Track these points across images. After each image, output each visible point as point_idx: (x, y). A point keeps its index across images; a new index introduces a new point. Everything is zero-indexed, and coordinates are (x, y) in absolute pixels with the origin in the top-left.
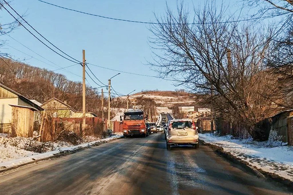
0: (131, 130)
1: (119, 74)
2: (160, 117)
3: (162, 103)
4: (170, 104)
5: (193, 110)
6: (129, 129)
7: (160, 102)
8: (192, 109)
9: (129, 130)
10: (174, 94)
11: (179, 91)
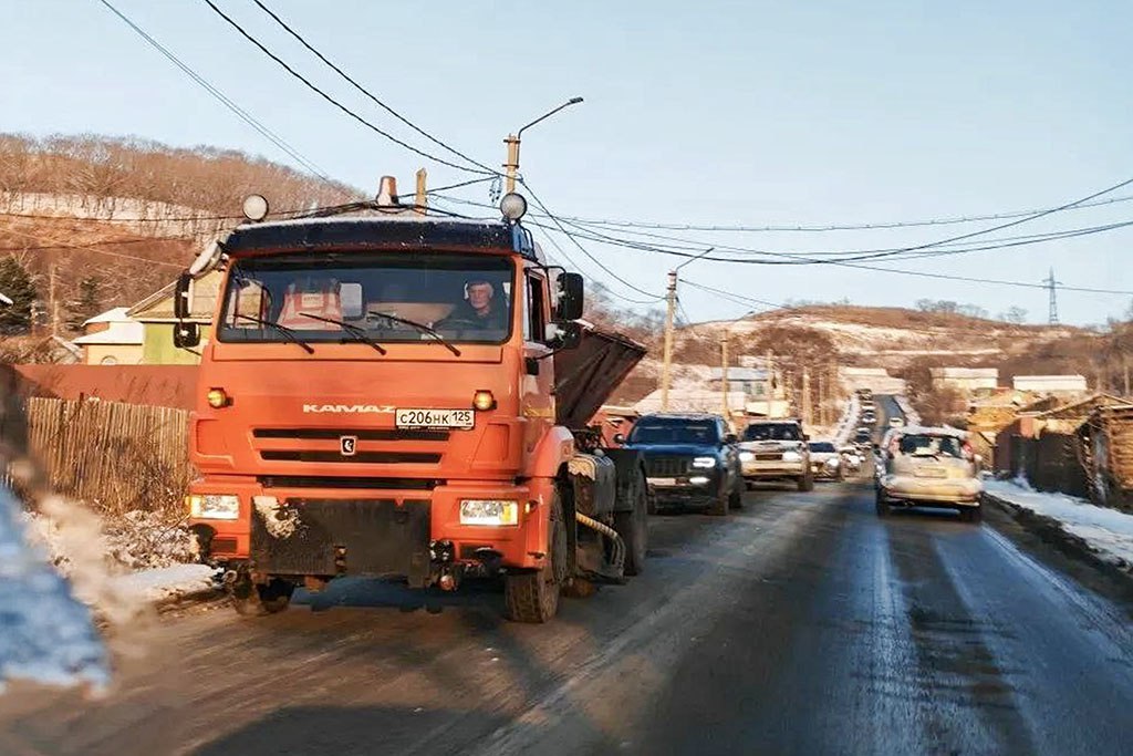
0: (293, 502)
1: (573, 102)
2: (851, 406)
3: (864, 352)
4: (894, 358)
5: (992, 383)
6: (267, 480)
7: (855, 349)
8: (989, 378)
9: (267, 503)
10: (912, 319)
11: (934, 311)
